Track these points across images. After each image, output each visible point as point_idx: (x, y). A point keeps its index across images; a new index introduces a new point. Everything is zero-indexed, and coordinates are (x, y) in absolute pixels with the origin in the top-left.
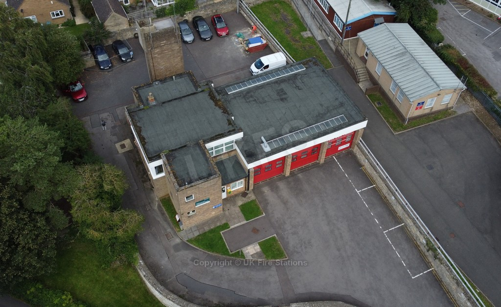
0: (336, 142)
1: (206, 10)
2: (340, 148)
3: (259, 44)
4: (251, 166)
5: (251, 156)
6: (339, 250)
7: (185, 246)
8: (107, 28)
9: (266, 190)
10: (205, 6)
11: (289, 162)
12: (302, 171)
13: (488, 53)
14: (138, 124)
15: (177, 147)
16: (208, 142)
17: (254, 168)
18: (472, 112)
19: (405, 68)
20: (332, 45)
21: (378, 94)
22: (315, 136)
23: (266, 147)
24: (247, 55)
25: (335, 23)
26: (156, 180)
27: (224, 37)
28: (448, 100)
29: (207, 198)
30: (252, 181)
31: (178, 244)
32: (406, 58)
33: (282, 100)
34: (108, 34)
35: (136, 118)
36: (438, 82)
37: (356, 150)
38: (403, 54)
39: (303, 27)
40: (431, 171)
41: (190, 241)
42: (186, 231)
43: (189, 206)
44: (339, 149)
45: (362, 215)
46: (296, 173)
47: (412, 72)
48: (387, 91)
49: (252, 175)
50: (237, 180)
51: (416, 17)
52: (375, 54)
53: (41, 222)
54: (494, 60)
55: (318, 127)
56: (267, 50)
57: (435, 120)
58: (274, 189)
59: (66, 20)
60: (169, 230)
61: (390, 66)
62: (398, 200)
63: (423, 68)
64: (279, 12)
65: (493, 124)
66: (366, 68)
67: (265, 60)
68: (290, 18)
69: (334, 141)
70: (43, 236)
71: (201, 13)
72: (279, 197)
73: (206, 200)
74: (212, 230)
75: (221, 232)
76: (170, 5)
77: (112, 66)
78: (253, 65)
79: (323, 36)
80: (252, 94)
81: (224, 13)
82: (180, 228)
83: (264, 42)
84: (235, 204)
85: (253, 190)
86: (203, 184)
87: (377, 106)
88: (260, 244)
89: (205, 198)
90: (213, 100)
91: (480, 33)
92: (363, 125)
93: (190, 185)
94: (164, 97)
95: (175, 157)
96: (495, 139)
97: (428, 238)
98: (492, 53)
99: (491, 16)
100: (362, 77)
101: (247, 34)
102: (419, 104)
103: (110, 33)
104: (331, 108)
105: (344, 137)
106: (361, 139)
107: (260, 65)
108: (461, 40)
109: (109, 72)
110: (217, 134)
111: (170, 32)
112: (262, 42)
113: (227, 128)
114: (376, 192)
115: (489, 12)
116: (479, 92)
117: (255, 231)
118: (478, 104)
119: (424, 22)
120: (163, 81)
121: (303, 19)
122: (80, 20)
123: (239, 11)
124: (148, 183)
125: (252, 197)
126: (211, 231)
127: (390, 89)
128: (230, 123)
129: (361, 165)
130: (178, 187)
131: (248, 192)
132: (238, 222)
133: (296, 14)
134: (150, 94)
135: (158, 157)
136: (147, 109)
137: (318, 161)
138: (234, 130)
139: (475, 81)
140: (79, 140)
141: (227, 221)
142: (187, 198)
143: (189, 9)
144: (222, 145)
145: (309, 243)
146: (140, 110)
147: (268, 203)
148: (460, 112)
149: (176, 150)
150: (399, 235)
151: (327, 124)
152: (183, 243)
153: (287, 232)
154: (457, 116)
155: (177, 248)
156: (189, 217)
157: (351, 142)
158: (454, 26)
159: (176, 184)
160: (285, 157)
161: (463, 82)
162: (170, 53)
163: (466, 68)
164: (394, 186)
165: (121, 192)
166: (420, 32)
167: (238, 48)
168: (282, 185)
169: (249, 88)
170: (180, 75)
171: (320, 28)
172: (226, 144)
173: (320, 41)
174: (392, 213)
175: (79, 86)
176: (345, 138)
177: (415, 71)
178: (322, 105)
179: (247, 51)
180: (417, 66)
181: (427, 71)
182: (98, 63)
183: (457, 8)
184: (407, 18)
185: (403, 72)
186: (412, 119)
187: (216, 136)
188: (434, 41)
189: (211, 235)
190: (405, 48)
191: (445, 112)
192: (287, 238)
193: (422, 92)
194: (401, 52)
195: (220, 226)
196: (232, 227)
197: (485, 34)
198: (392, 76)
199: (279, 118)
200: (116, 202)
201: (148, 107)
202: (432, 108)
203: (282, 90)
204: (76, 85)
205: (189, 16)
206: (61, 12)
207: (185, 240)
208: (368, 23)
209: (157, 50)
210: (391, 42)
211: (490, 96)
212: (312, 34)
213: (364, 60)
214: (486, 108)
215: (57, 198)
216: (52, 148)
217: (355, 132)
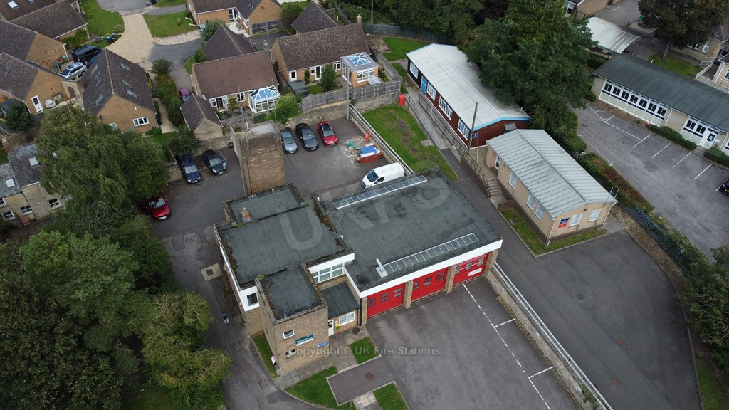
0: (465, 266)
1: (311, 117)
2: (471, 274)
3: (373, 154)
4: (364, 295)
5: (364, 283)
6: (474, 401)
7: (282, 395)
8: (197, 137)
9: (382, 325)
10: (311, 112)
11: (410, 289)
12: (425, 301)
13: (639, 163)
14: (229, 245)
15: (275, 272)
16: (312, 265)
17: (367, 297)
18: (625, 230)
19: (543, 179)
20: (457, 155)
21: (513, 210)
22: (441, 259)
23: (381, 271)
24: (358, 166)
25: (460, 131)
26: (248, 311)
27: (332, 146)
28: (596, 216)
29: (311, 334)
30: (364, 314)
31: (273, 394)
32: (545, 168)
33: (400, 216)
34: (198, 144)
35: (227, 237)
36: (583, 195)
37: (490, 276)
38: (540, 163)
39: (423, 135)
40: (581, 301)
41: (288, 389)
42: (283, 377)
43: (288, 344)
44: (469, 275)
45: (500, 356)
46: (418, 304)
47: (552, 184)
48: (523, 206)
49: (365, 305)
50: (347, 313)
51: (552, 123)
52: (508, 164)
53: (103, 365)
54: (646, 171)
55: (443, 248)
56: (381, 160)
57: (582, 240)
58: (392, 323)
59: (151, 128)
60: (263, 375)
61: (526, 177)
62: (544, 337)
63: (564, 179)
64: (395, 119)
65: (652, 245)
66: (497, 180)
67: (380, 171)
68: (407, 125)
69: (464, 265)
70: (105, 382)
71: (306, 120)
72: (398, 334)
73: (309, 337)
74: (316, 375)
75: (327, 378)
76: (270, 111)
77: (201, 179)
78: (366, 177)
79: (446, 145)
80: (365, 209)
81: (332, 120)
82: (276, 373)
83: (379, 151)
84: (344, 343)
85: (366, 325)
86: (305, 316)
87: (513, 224)
88: (375, 393)
89: (307, 335)
90: (318, 216)
91: (628, 141)
92: (497, 245)
93: (289, 318)
94: (261, 213)
95: (272, 284)
96: (656, 262)
97: (584, 385)
98: (644, 163)
99: (638, 122)
100: (493, 191)
101: (358, 143)
102: (562, 220)
103: (200, 142)
104: (459, 226)
105: (475, 260)
106: (495, 262)
107: (373, 177)
108: (606, 148)
109: (197, 186)
110: (323, 256)
111: (270, 138)
112: (376, 152)
113: (335, 248)
114: (516, 327)
115: (636, 118)
116: (633, 207)
117: (369, 376)
118: (632, 221)
119: (562, 128)
120: (260, 194)
121: (423, 127)
122: (166, 129)
123: (350, 117)
124: (238, 317)
125: (365, 333)
126: (315, 377)
127: (527, 204)
128: (338, 242)
129: (496, 295)
130: (274, 320)
131: (360, 328)
132: (348, 365)
133: (414, 121)
134: (245, 209)
135: (252, 284)
136: (241, 227)
137: (444, 290)
138: (344, 251)
139: (627, 194)
140: (157, 263)
141: (334, 364)
142: (286, 333)
143: (292, 116)
144: (329, 270)
145: (437, 391)
146: (232, 227)
147: (385, 342)
148: (611, 231)
149: (273, 274)
150: (548, 382)
151: (454, 243)
152: (280, 392)
153: (408, 378)
154: (608, 236)
155: (272, 399)
156: (287, 358)
157: (483, 266)
158: (596, 134)
159: (272, 316)
160: (405, 283)
161: (613, 195)
162: (269, 162)
163: (615, 180)
164: (538, 320)
165: (205, 327)
166: (559, 139)
167: (348, 159)
168: (401, 319)
169: (361, 203)
170: (280, 188)
171: (443, 136)
172: (334, 268)
173: (443, 151)
174: (538, 354)
175: (161, 202)
176: (477, 261)
177: (556, 183)
178: (447, 222)
179: (358, 162)
180: (558, 177)
181: (570, 182)
182: (185, 176)
183: (598, 113)
184: (544, 123)
185: (541, 184)
186: (555, 239)
187: (322, 258)
188: (575, 149)
189: (313, 382)
190: (543, 157)
191: (594, 230)
192: (409, 385)
193: (565, 206)
194: (539, 160)
195: (326, 370)
196: (340, 372)
197: (634, 142)
198: (529, 188)
199: (397, 238)
200: (199, 339)
201: (241, 224)
202: (578, 226)
203: (400, 205)
204: (157, 201)
205: (292, 124)
206: (145, 119)
207: (282, 388)
208: (498, 129)
209: (254, 159)
210: (525, 150)
211: (646, 212)
212: (433, 142)
213: (494, 172)
214: (641, 226)
215: (126, 334)
216: (123, 272)
217: (488, 254)
